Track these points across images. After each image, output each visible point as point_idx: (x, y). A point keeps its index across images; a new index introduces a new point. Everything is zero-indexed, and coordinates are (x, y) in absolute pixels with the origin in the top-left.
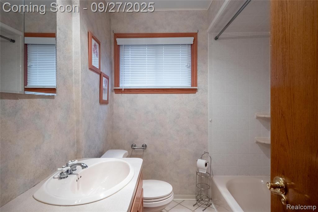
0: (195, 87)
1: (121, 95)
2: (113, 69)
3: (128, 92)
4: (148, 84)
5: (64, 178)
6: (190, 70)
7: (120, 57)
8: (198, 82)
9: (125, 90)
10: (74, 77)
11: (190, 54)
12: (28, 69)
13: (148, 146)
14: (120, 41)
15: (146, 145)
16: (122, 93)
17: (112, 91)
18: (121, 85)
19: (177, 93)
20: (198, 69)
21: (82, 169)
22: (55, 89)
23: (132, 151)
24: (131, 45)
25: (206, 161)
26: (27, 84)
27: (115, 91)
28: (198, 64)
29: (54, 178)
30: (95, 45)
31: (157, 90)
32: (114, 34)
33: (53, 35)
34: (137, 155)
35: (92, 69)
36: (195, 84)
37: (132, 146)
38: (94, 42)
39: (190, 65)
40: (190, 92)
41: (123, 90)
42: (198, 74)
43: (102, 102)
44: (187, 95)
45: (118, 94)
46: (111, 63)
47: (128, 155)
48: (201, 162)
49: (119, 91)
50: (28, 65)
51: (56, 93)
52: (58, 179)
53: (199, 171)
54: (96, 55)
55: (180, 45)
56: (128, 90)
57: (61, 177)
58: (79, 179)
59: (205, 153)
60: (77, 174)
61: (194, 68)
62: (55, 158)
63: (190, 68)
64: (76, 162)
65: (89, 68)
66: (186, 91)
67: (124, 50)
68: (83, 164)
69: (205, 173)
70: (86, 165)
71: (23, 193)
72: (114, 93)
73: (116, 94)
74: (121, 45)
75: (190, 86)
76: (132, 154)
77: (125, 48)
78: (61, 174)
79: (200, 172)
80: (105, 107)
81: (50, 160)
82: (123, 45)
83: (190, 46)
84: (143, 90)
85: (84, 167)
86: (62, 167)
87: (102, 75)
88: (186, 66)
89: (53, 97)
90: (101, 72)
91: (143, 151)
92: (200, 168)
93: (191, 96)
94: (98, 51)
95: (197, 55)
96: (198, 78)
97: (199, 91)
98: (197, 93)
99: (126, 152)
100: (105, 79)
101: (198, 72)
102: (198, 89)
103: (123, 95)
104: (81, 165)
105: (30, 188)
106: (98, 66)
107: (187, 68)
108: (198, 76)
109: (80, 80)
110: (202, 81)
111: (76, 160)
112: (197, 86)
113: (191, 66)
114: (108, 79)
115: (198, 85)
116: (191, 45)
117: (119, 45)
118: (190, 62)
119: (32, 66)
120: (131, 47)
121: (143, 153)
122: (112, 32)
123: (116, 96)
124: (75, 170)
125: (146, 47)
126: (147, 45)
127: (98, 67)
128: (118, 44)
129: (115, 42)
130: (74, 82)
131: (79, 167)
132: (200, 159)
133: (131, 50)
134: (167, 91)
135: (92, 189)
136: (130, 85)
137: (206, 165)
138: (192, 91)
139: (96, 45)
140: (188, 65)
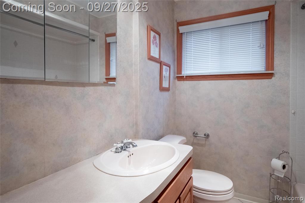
0: (271, 70)
1: (184, 82)
2: (176, 57)
3: (191, 79)
4: (211, 70)
5: (118, 152)
6: (264, 50)
7: (183, 45)
8: (275, 65)
9: (187, 77)
10: (133, 67)
11: (264, 31)
12: (110, 63)
13: (210, 135)
14: (182, 29)
15: (208, 134)
16: (184, 80)
17: (174, 79)
18: (183, 73)
19: (245, 79)
20: (275, 50)
21: (133, 147)
22: (115, 78)
23: (194, 139)
24: (193, 31)
25: (284, 162)
26: (110, 75)
27: (177, 78)
28: (276, 42)
29: (111, 151)
30: (154, 37)
31: (221, 76)
32: (177, 23)
33: (114, 35)
34: (199, 143)
35: (151, 59)
36: (270, 67)
37: (194, 133)
38: (152, 34)
39: (263, 45)
40: (263, 77)
41: (185, 77)
42: (275, 55)
43: (162, 89)
44: (260, 80)
45: (180, 82)
46: (174, 51)
47: (186, 141)
48: (277, 163)
49: (181, 78)
50: (110, 60)
51: (115, 82)
52: (113, 153)
53: (274, 172)
54: (155, 46)
55: (250, 23)
56: (190, 77)
57: (117, 151)
58: (130, 155)
59: (284, 152)
60: (129, 151)
61: (269, 48)
62: (116, 135)
63: (264, 48)
64: (130, 141)
65: (148, 59)
66: (258, 76)
67: (186, 38)
68: (134, 143)
69: (283, 176)
70: (136, 145)
71: (89, 158)
72: (176, 80)
73: (179, 82)
74: (183, 33)
75: (264, 70)
76: (193, 141)
77: (187, 35)
78: (116, 149)
79: (275, 174)
80: (166, 94)
81: (111, 136)
82: (185, 33)
83: (264, 23)
84: (206, 77)
85: (133, 146)
86: (117, 143)
87: (162, 64)
88: (258, 47)
89: (114, 85)
90: (161, 61)
91: (206, 140)
92: (276, 170)
93: (265, 82)
94: (158, 42)
95: (274, 32)
96: (274, 60)
97: (276, 76)
98: (273, 78)
99: (184, 138)
100: (166, 67)
101: (275, 52)
102: (275, 73)
103: (185, 82)
104: (132, 144)
105: (94, 156)
106: (158, 55)
107: (260, 49)
108: (275, 58)
109: (138, 69)
110: (281, 63)
111: (130, 139)
112: (273, 70)
113: (265, 46)
114: (170, 67)
115: (275, 68)
116: (266, 20)
117: (182, 33)
118: (264, 42)
119: (113, 60)
120: (193, 33)
121: (205, 143)
122: (175, 22)
123: (179, 83)
124: (129, 148)
125: (209, 31)
126: (211, 29)
127: (158, 57)
128: (180, 32)
129: (178, 30)
130: (133, 71)
131: (131, 146)
132: (276, 158)
133: (193, 37)
134: (233, 77)
135: (142, 168)
136: (192, 72)
137: (284, 167)
138: (267, 76)
139: (156, 37)
140: (260, 46)
